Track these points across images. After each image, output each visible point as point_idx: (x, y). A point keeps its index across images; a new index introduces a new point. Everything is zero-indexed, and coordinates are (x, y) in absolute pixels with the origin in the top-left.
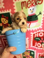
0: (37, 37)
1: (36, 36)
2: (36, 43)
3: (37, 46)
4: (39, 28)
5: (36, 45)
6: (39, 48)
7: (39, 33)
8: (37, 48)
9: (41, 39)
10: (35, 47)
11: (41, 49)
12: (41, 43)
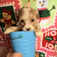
8: (48, 50)
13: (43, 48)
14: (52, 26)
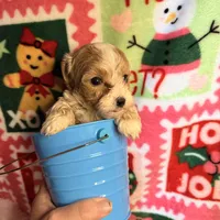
0: (189, 147)
1: (188, 139)
2: (185, 177)
3: (188, 194)
4: (202, 103)
5: (182, 189)
6: (199, 204)
7: (202, 124)
9: (209, 157)
10: (179, 197)
11: (210, 204)
12: (212, 178)
13: (170, 195)
14: (208, 101)
